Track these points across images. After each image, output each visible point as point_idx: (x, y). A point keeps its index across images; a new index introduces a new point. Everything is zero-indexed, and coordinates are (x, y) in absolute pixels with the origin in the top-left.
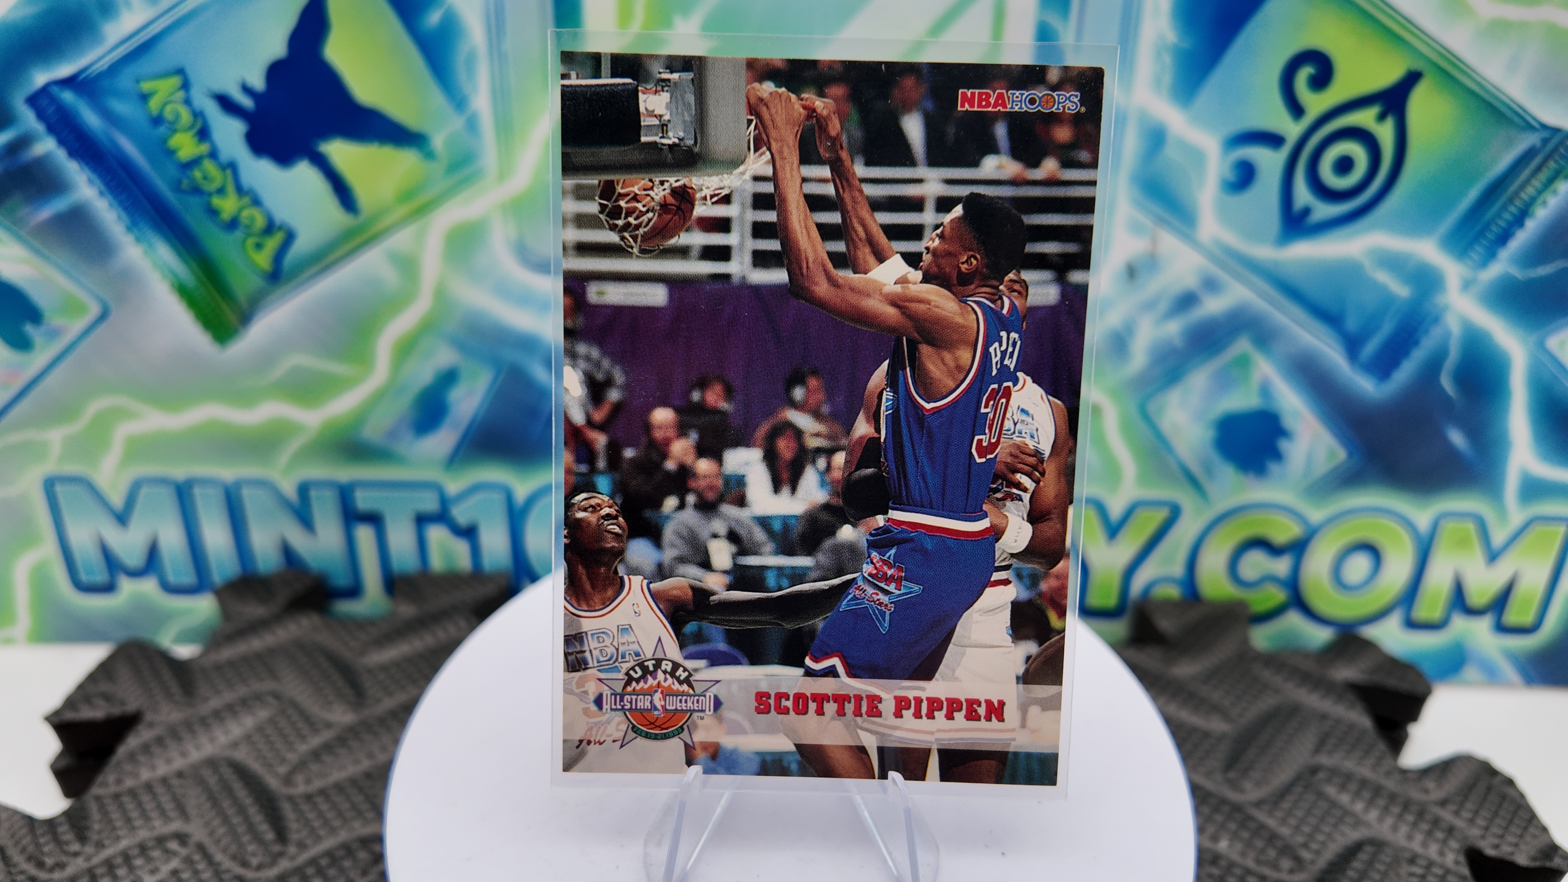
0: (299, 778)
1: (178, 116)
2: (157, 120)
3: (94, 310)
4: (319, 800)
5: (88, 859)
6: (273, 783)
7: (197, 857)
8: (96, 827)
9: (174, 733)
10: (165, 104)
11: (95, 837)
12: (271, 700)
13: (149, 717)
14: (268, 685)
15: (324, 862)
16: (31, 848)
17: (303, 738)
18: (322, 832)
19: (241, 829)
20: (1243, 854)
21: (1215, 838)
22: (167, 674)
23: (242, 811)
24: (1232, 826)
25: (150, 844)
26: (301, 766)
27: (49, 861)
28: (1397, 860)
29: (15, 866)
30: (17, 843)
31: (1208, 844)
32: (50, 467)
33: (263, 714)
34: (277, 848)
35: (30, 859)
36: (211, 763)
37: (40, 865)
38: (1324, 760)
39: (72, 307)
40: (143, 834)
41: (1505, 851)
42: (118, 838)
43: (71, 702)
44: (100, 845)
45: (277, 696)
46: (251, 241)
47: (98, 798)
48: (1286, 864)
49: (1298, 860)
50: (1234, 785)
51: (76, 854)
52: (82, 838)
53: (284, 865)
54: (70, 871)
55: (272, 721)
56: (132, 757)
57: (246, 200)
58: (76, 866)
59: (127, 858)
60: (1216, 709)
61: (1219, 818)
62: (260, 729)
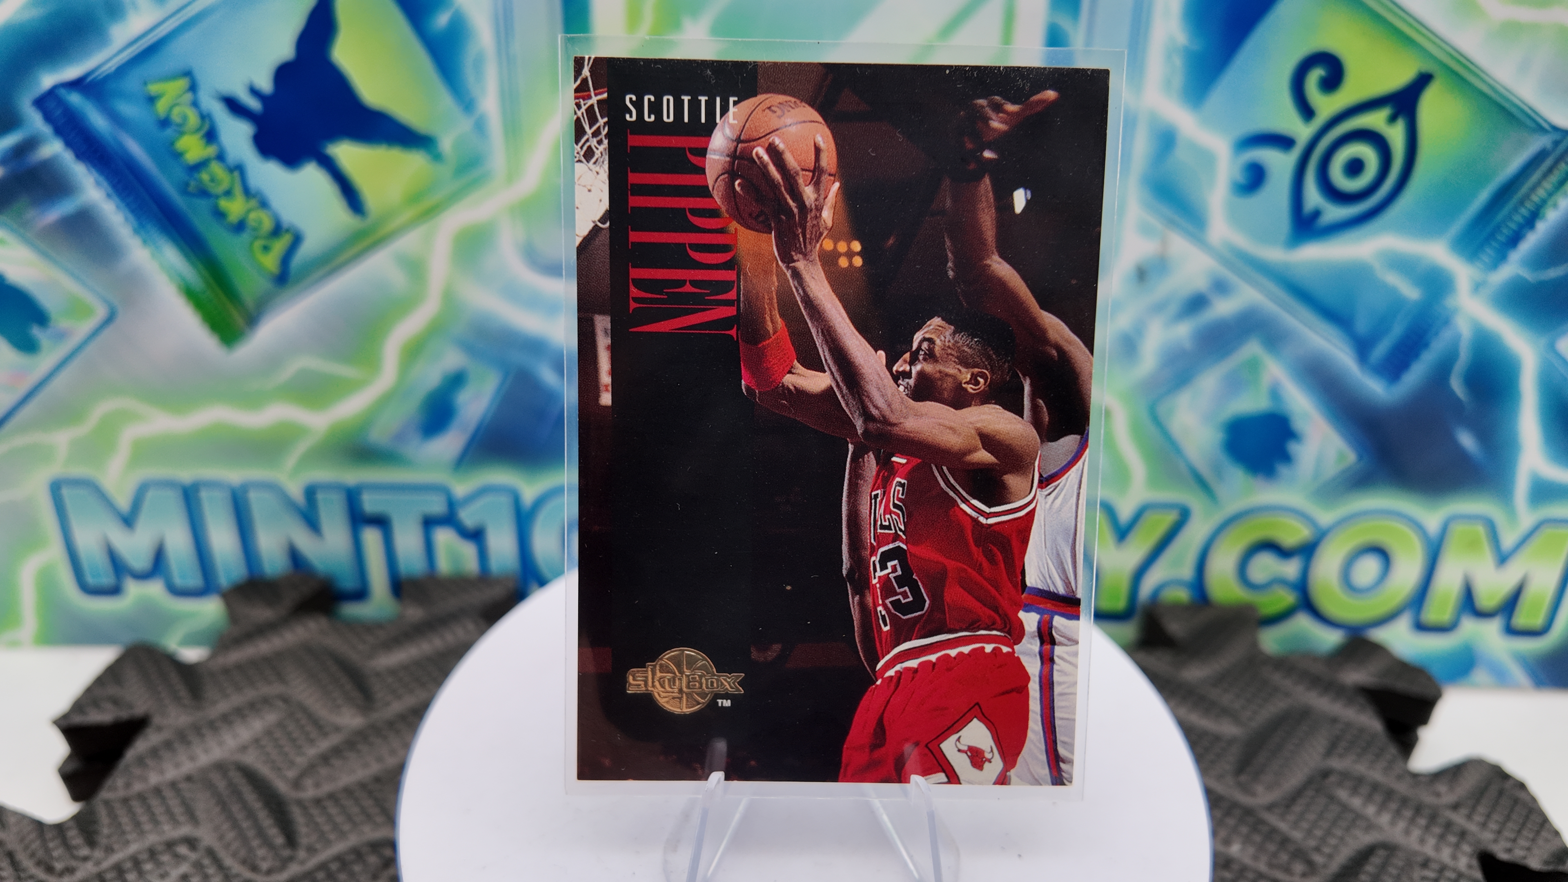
0: (308, 782)
1: (185, 118)
2: (165, 123)
3: (100, 312)
4: (329, 804)
5: (98, 863)
6: (282, 787)
7: (206, 862)
8: (106, 831)
9: (182, 737)
10: (172, 107)
11: (103, 841)
12: (280, 704)
13: (157, 720)
14: (276, 689)
15: (334, 867)
16: (40, 854)
17: (312, 741)
18: (332, 837)
19: (251, 833)
20: (1256, 858)
21: (1227, 842)
22: (174, 677)
23: (251, 815)
24: (1244, 830)
25: (160, 848)
26: (310, 769)
27: (59, 866)
28: (1409, 864)
29: (24, 870)
30: (26, 848)
31: (1221, 848)
32: (56, 469)
33: (271, 717)
34: (286, 853)
35: (39, 863)
36: (220, 767)
37: (50, 870)
38: (1336, 763)
39: (77, 309)
40: (152, 839)
41: (1517, 855)
42: (127, 842)
43: (79, 706)
44: (109, 850)
45: (285, 700)
46: (258, 244)
47: (107, 803)
48: (1299, 867)
49: (1310, 864)
50: (1245, 789)
51: (85, 859)
52: (91, 843)
53: (294, 869)
54: (80, 875)
55: (280, 725)
56: (140, 761)
57: (253, 203)
58: (87, 869)
59: (136, 862)
60: (1225, 712)
61: (1231, 821)
62: (269, 733)
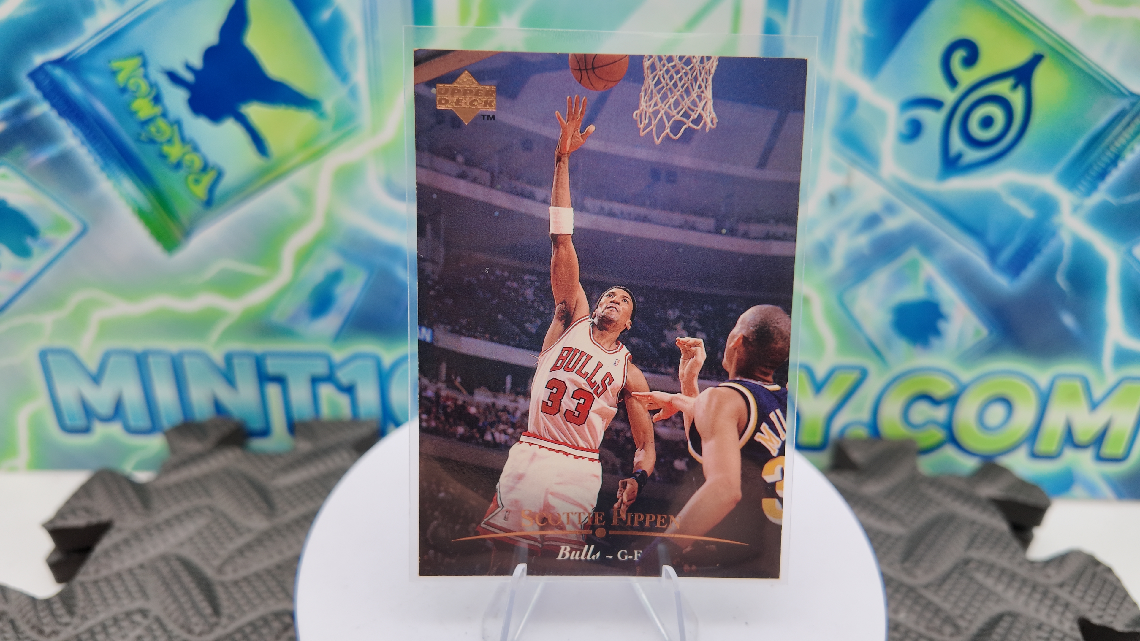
0: (229, 569)
1: (138, 87)
2: (124, 90)
3: (76, 228)
4: (243, 584)
5: (76, 628)
6: (209, 572)
7: (155, 626)
8: (81, 604)
9: (136, 536)
10: (129, 78)
11: (79, 611)
12: (208, 512)
13: (118, 524)
14: (204, 501)
15: (248, 630)
16: (34, 621)
17: (231, 539)
18: (246, 608)
19: (187, 606)
20: (917, 623)
21: (896, 611)
22: (130, 493)
23: (187, 592)
24: (908, 602)
25: (121, 617)
26: (230, 559)
27: (47, 630)
28: (1028, 627)
29: (22, 633)
30: (24, 616)
32: (44, 342)
33: (201, 522)
34: (213, 620)
35: (33, 627)
36: (165, 558)
37: (41, 632)
38: (975, 554)
39: (60, 226)
40: (115, 610)
41: (1106, 620)
42: (97, 613)
43: (61, 514)
44: (84, 618)
45: (211, 509)
46: (191, 178)
47: (82, 584)
48: (948, 629)
49: (956, 627)
50: (909, 573)
51: (67, 624)
52: (71, 612)
53: (219, 632)
54: (63, 635)
55: (208, 527)
56: (106, 553)
57: (188, 148)
58: (68, 632)
59: (104, 627)
60: (894, 517)
61: (899, 596)
62: (200, 533)
